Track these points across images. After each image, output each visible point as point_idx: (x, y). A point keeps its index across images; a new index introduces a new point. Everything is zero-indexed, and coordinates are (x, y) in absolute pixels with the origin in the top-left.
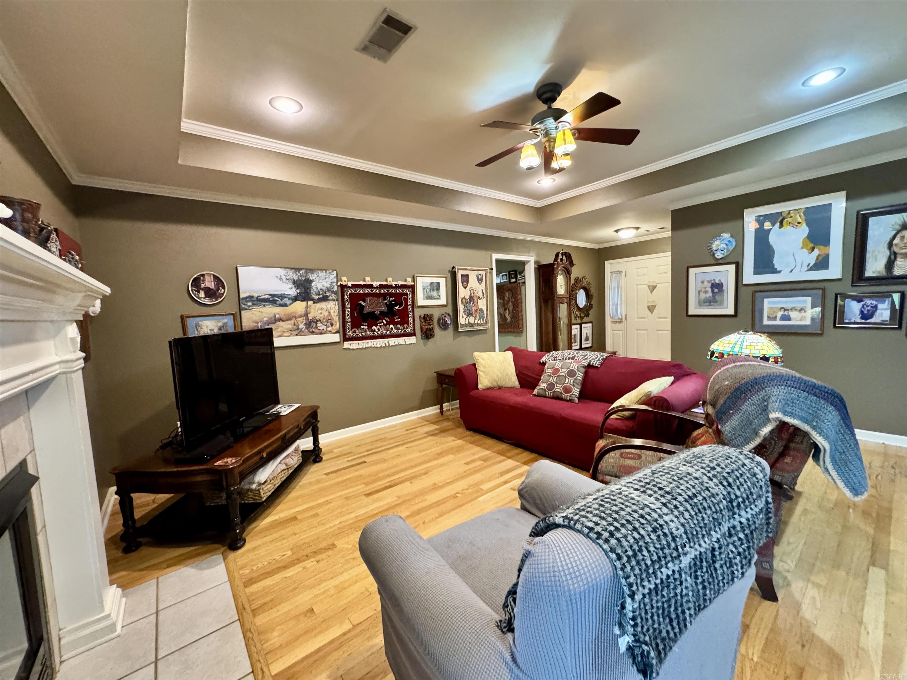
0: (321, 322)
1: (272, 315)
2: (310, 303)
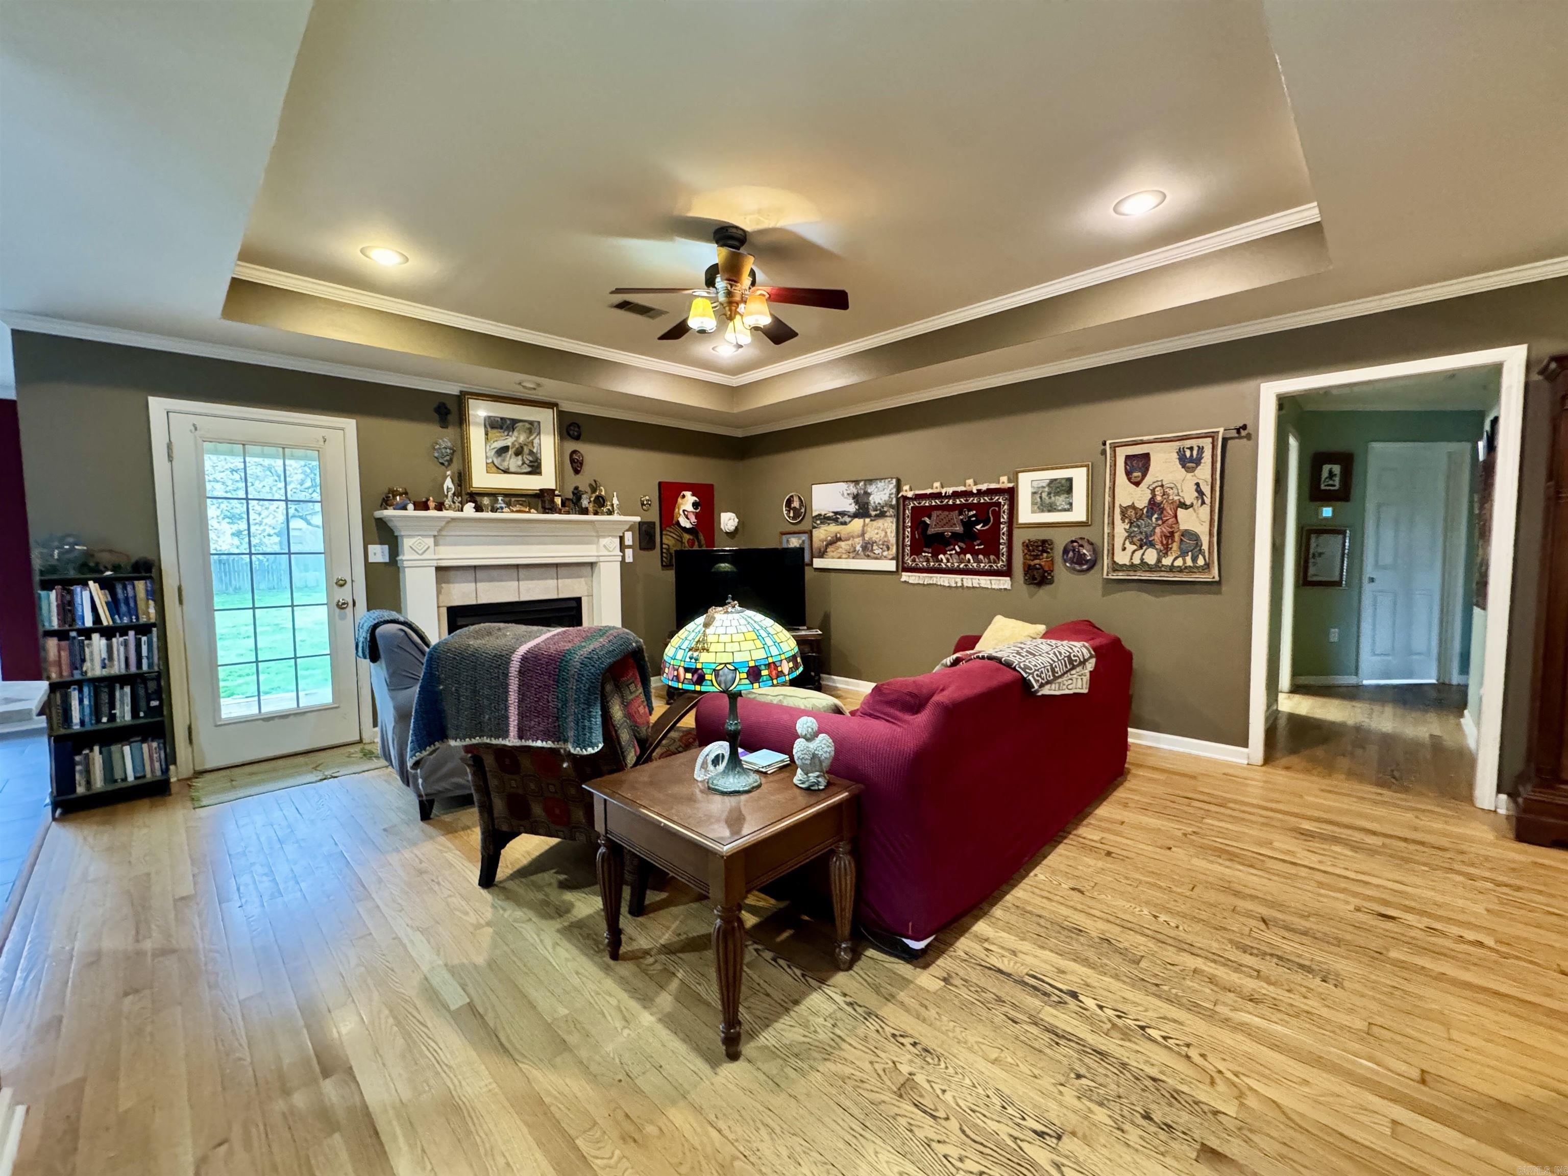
0: (878, 545)
1: (833, 535)
2: (867, 520)
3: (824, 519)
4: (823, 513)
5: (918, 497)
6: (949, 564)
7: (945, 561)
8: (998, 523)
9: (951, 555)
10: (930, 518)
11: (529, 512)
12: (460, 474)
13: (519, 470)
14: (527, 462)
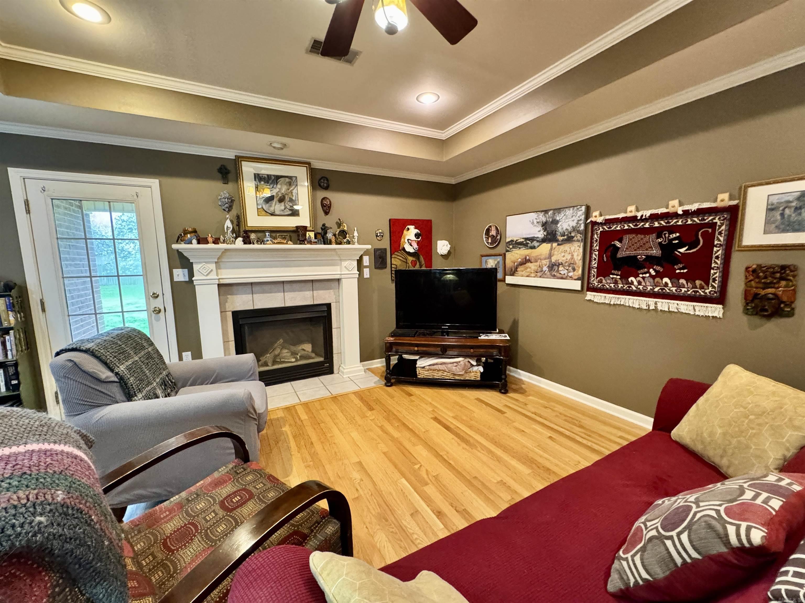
0: (564, 266)
1: (524, 257)
3: (516, 244)
4: (515, 239)
5: (608, 222)
6: (641, 287)
7: (636, 283)
8: (709, 245)
9: (643, 278)
10: (620, 241)
11: (287, 243)
12: (238, 217)
13: (282, 213)
14: (289, 207)
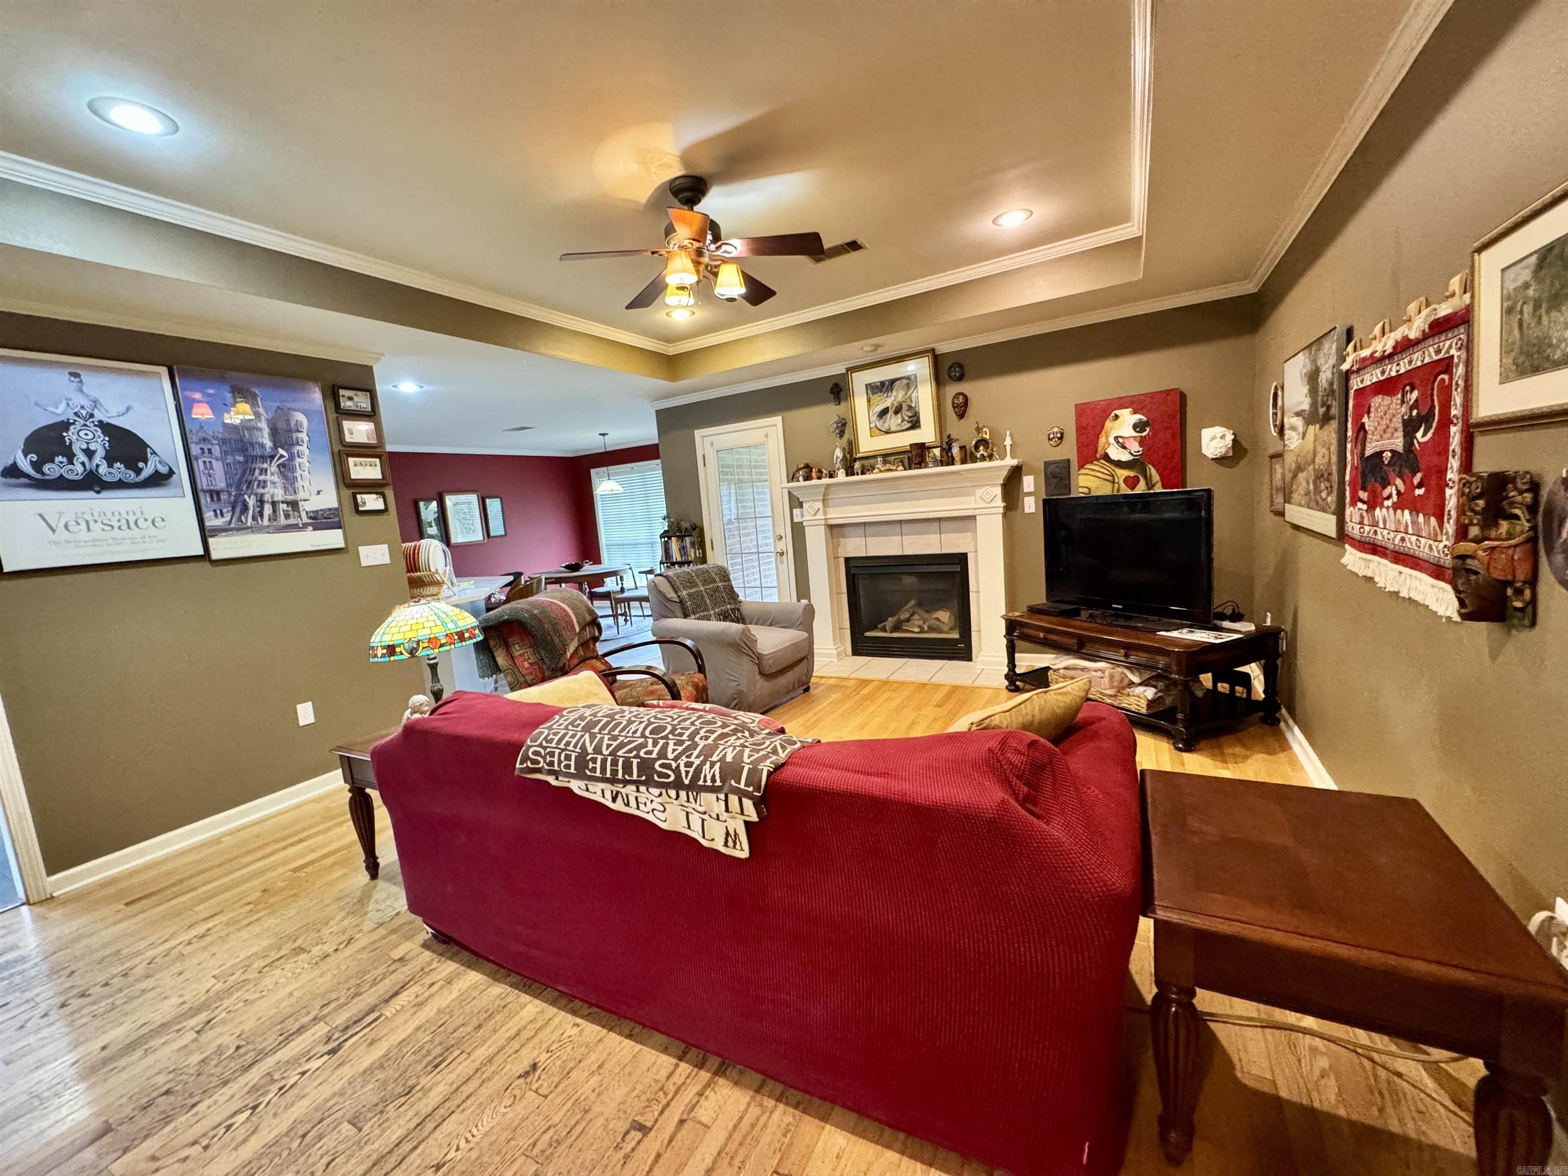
0: (1324, 481)
2: (1317, 428)
6: (1385, 533)
7: (1381, 523)
8: (1446, 420)
10: (1370, 415)
11: (896, 470)
12: (850, 443)
13: (899, 428)
14: (906, 418)
